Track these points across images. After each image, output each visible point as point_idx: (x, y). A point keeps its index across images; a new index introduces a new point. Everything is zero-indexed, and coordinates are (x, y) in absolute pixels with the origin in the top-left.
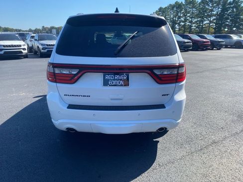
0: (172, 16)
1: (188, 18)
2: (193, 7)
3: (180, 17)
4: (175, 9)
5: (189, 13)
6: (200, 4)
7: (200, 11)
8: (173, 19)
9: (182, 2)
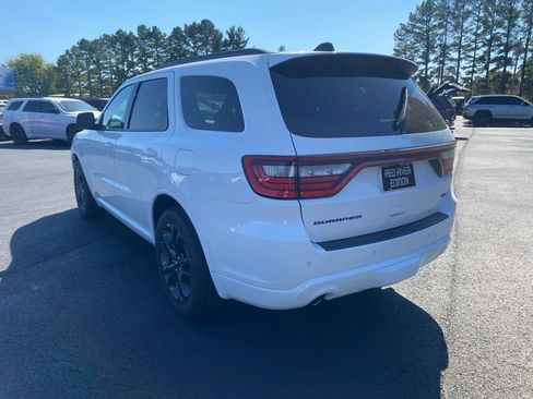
0: (113, 61)
1: (151, 67)
2: (157, 45)
3: (131, 65)
4: (118, 45)
5: (150, 57)
6: (170, 39)
7: (172, 54)
8: (117, 68)
9: (131, 34)
